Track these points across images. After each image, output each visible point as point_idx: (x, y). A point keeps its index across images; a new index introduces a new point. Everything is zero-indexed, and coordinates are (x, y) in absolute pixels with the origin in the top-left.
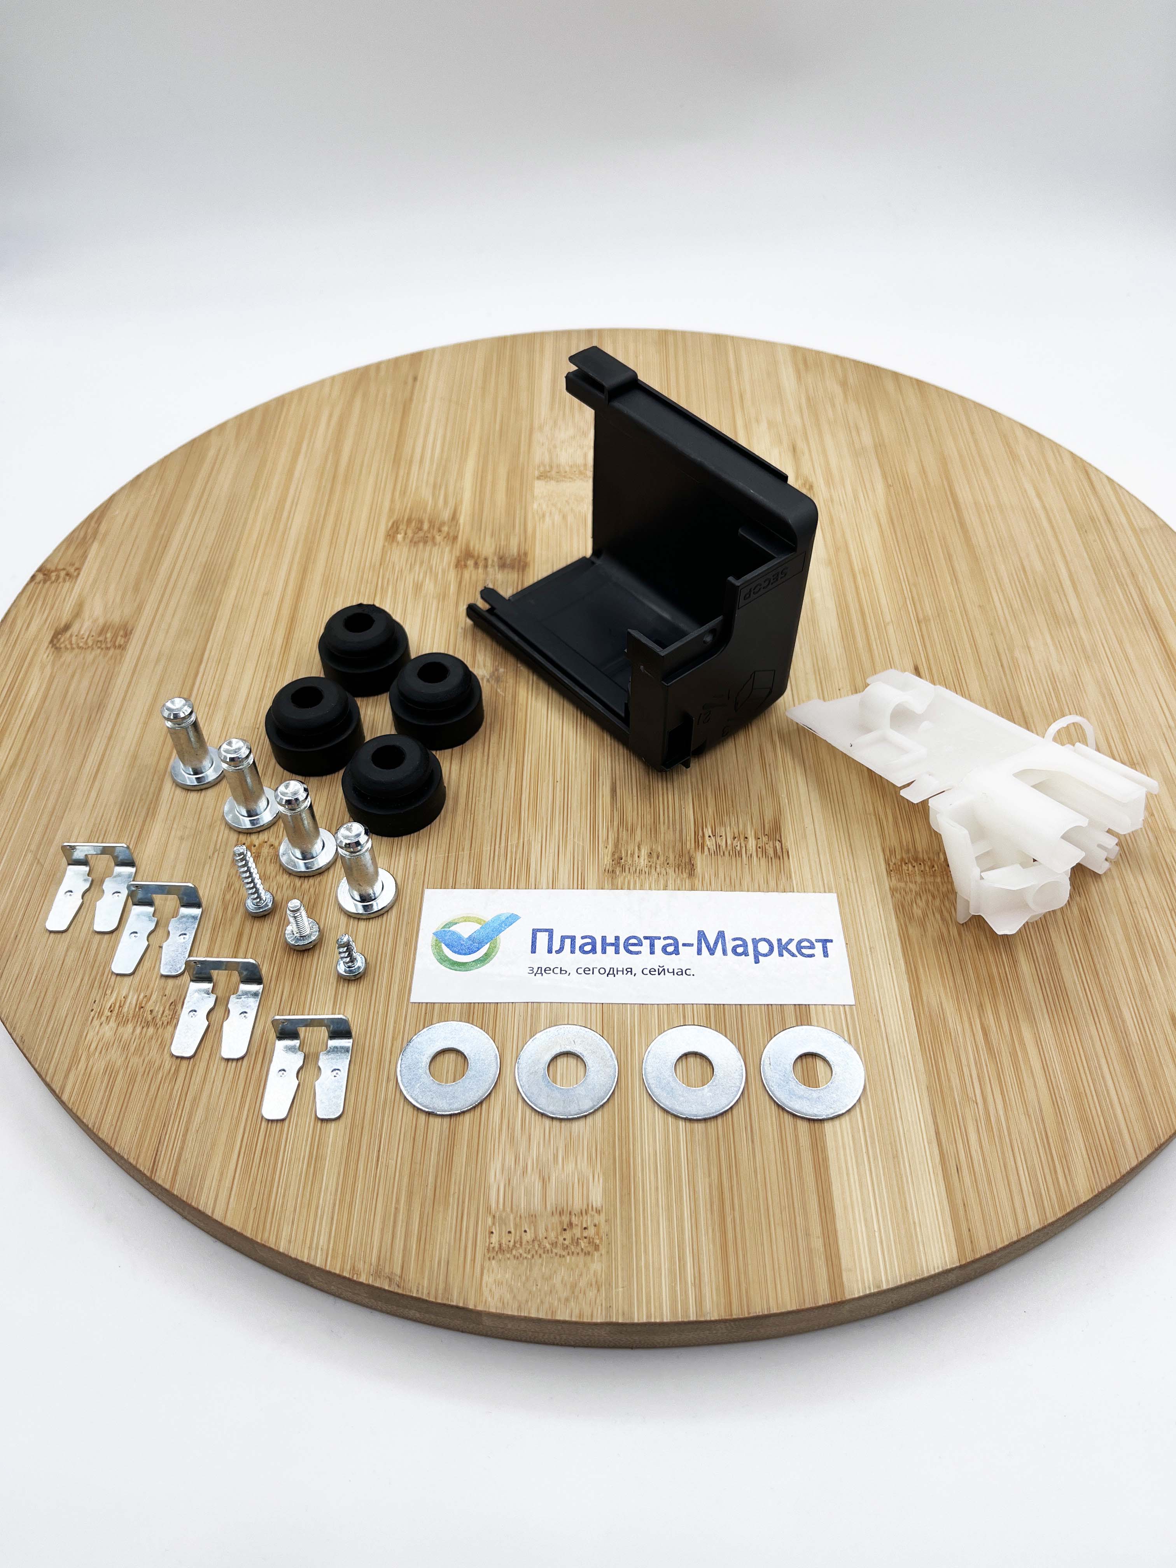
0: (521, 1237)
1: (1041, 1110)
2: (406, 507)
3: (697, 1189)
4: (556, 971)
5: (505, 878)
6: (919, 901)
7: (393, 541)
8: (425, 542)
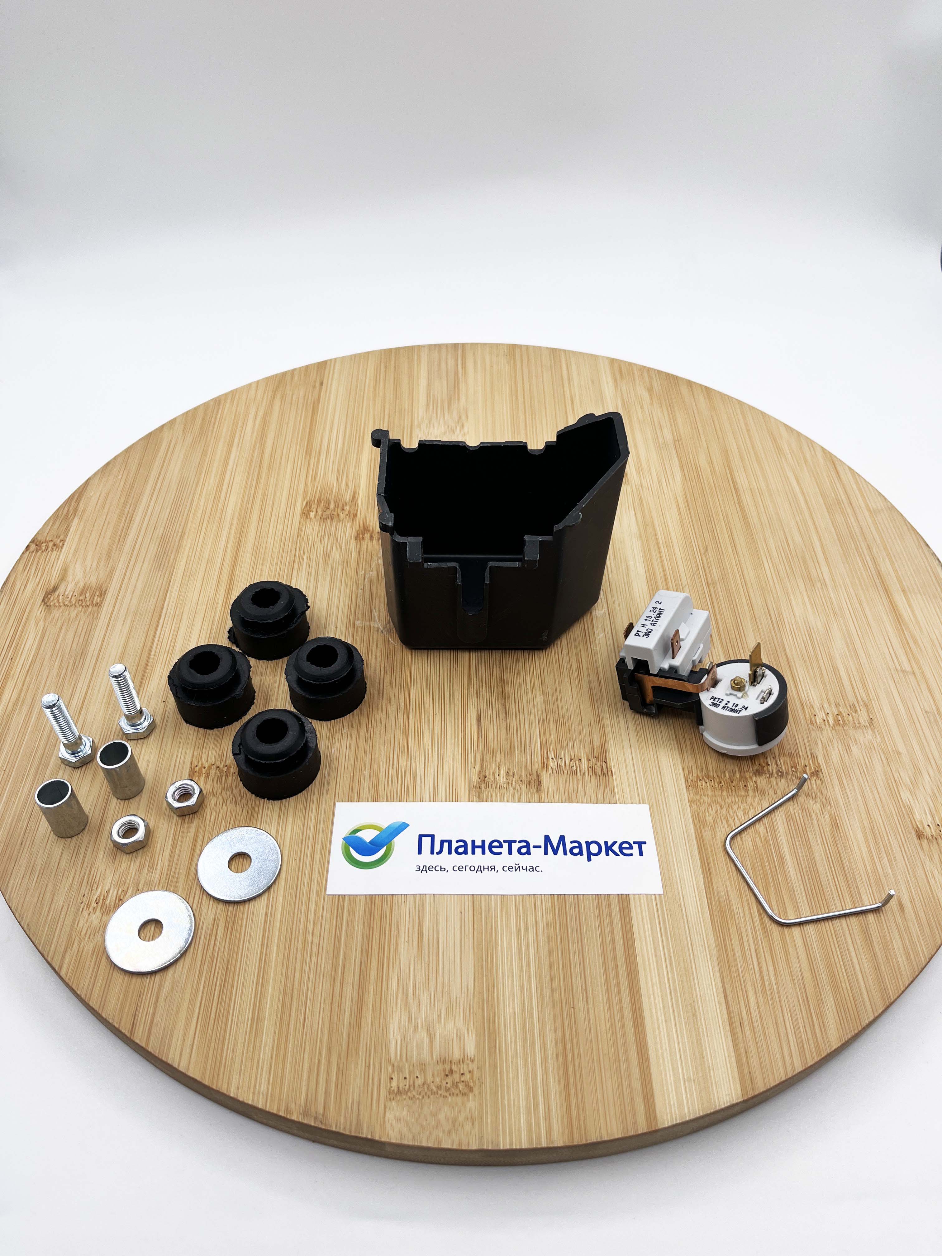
0: (414, 1082)
1: (802, 977)
2: (317, 490)
3: (546, 1042)
4: (437, 868)
5: (397, 794)
6: (710, 810)
7: (307, 518)
8: (332, 519)
